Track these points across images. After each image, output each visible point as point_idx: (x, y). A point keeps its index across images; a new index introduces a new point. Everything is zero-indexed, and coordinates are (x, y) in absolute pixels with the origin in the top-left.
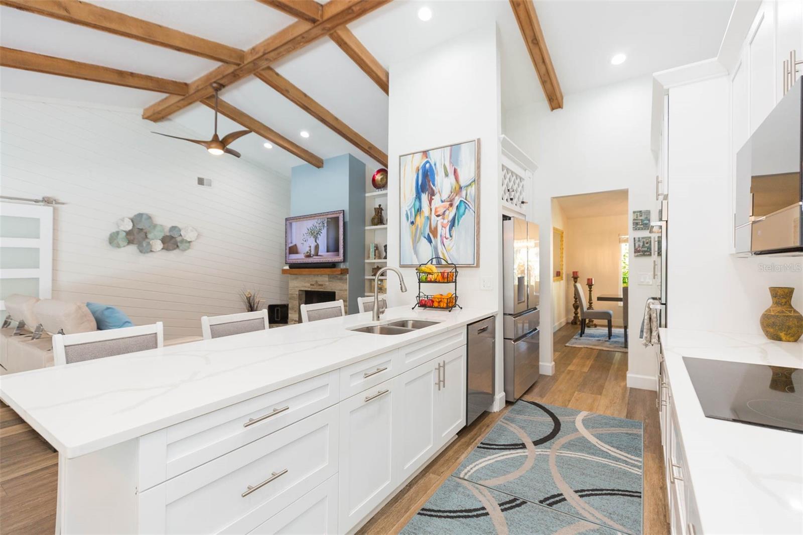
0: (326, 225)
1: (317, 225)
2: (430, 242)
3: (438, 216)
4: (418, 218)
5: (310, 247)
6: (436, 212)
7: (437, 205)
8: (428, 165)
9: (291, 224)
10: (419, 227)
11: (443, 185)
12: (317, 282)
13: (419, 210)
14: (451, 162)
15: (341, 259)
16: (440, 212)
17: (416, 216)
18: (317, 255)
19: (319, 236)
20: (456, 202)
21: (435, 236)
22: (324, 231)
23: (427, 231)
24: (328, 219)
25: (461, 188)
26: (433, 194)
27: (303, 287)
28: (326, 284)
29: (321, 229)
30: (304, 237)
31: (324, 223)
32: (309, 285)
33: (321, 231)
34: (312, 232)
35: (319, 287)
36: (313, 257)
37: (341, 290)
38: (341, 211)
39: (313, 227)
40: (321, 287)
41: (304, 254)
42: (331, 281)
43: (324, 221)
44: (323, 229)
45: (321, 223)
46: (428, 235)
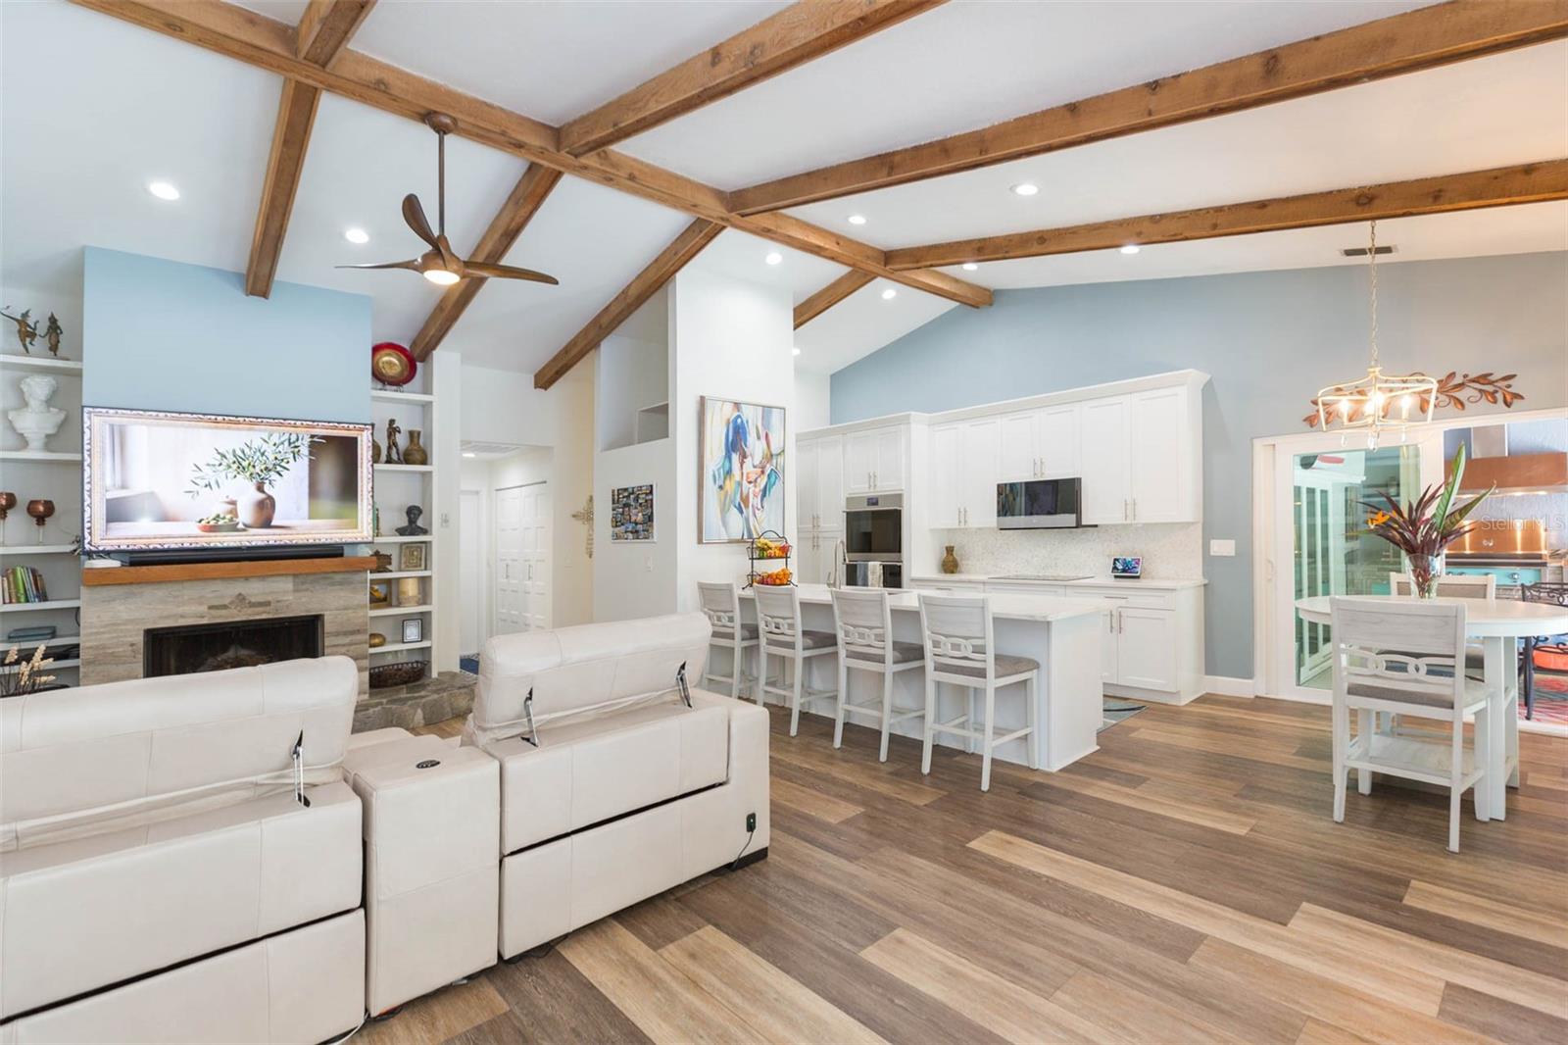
0: (305, 450)
1: (268, 448)
2: (741, 512)
3: (750, 482)
4: (727, 482)
5: (233, 503)
6: (748, 478)
7: (749, 471)
8: (739, 421)
9: (119, 432)
11: (755, 447)
12: (241, 597)
13: (729, 472)
14: (763, 425)
15: (365, 534)
16: (752, 479)
17: (725, 479)
18: (267, 523)
19: (273, 476)
20: (768, 472)
21: (747, 506)
22: (299, 467)
23: (738, 499)
24: (312, 436)
25: (772, 455)
26: (744, 456)
27: (167, 617)
28: (285, 598)
29: (282, 460)
30: (200, 474)
31: (296, 444)
32: (203, 609)
33: (283, 464)
34: (240, 464)
35: (250, 610)
36: (244, 530)
37: (345, 609)
38: (365, 425)
39: (247, 450)
40: (260, 609)
41: (200, 521)
42: (307, 590)
43: (297, 440)
44: (291, 460)
45: (286, 443)
46: (739, 504)
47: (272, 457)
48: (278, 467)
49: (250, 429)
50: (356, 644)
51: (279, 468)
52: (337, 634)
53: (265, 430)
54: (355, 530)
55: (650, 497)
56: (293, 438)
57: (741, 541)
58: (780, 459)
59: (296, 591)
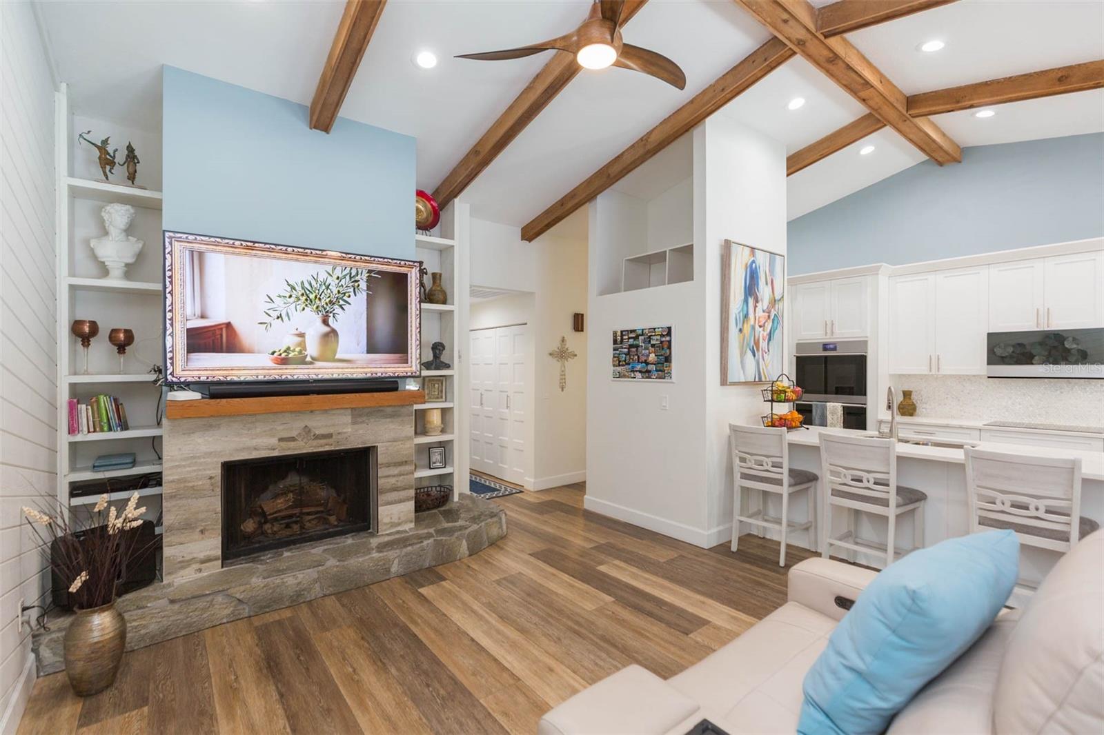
0: (363, 285)
1: (332, 282)
2: (754, 356)
3: (760, 326)
4: (745, 325)
5: (302, 335)
6: (759, 322)
7: (760, 315)
8: (754, 265)
9: (198, 259)
10: (746, 336)
11: (764, 292)
12: (307, 430)
13: (746, 316)
14: (769, 271)
15: (414, 369)
16: (761, 324)
17: (743, 322)
18: (331, 357)
19: (337, 310)
20: (772, 317)
21: (758, 350)
22: (358, 302)
23: (752, 342)
24: (370, 271)
25: (775, 301)
26: (757, 301)
27: (243, 449)
28: (344, 431)
29: (345, 293)
30: (272, 305)
31: (357, 279)
32: (274, 441)
33: (345, 298)
34: (308, 296)
35: (315, 443)
36: (311, 363)
37: (395, 440)
38: (414, 262)
39: (313, 283)
40: (323, 441)
41: (273, 353)
42: (363, 422)
43: (357, 274)
44: (352, 294)
45: (348, 277)
46: (753, 348)
47: (335, 291)
48: (339, 300)
49: (316, 262)
50: (403, 475)
51: (342, 302)
52: (388, 465)
53: (329, 263)
54: (405, 365)
55: (668, 338)
56: (354, 272)
57: (754, 383)
58: (781, 304)
59: (354, 423)
